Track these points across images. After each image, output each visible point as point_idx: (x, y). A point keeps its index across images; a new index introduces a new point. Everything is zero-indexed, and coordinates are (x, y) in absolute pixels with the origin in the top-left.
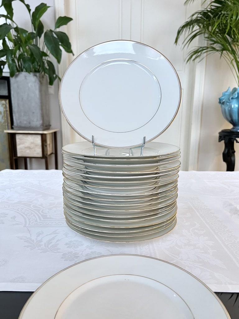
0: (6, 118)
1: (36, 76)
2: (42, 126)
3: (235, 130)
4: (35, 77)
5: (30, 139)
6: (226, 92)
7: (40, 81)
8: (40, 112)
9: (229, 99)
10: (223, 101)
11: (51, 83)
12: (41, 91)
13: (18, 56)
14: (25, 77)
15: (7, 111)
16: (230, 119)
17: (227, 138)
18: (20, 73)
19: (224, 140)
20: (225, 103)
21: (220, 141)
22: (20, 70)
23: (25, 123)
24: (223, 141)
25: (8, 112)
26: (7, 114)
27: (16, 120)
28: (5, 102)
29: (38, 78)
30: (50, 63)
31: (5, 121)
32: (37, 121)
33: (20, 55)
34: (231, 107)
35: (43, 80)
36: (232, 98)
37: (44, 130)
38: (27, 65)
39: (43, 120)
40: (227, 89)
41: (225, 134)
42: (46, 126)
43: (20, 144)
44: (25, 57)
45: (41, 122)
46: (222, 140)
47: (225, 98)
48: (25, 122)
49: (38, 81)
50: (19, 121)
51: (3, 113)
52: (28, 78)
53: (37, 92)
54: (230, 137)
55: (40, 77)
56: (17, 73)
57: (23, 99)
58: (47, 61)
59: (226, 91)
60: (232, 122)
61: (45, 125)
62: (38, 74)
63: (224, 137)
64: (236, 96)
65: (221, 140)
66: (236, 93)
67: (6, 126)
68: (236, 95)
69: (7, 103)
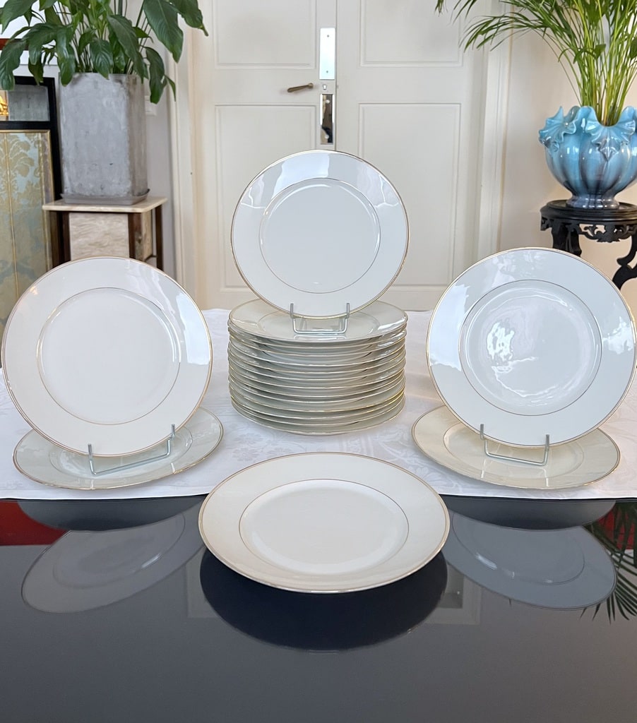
0: (43, 174)
1: (120, 82)
2: (131, 195)
3: (575, 204)
4: (119, 84)
5: (102, 223)
6: (553, 118)
7: (129, 94)
8: (128, 162)
9: (558, 136)
10: (547, 139)
11: (155, 98)
12: (129, 114)
13: (78, 37)
14: (96, 83)
15: (45, 157)
16: (563, 180)
17: (559, 223)
18: (83, 74)
19: (551, 226)
20: (552, 144)
21: (543, 229)
22: (83, 68)
23: (89, 188)
24: (550, 229)
25: (49, 160)
26: (45, 164)
27: (70, 180)
28: (42, 136)
29: (125, 85)
30: (152, 54)
31: (41, 180)
32: (120, 184)
33: (83, 36)
34: (564, 152)
35: (135, 89)
36: (565, 134)
37: (135, 203)
38: (100, 59)
39: (133, 181)
40: (557, 111)
41: (555, 213)
42: (139, 194)
43: (77, 237)
44: (95, 42)
45: (129, 185)
46: (548, 227)
47: (552, 133)
48: (91, 186)
49: (123, 93)
50: (76, 184)
51: (36, 162)
52: (100, 86)
53: (122, 117)
54: (564, 221)
55: (128, 84)
56: (77, 75)
57: (87, 132)
58: (146, 48)
59: (553, 116)
60: (568, 185)
61: (136, 193)
62: (124, 78)
63: (552, 220)
64: (575, 130)
65: (545, 226)
66: (574, 122)
67: (42, 192)
68: (573, 127)
69: (46, 140)
